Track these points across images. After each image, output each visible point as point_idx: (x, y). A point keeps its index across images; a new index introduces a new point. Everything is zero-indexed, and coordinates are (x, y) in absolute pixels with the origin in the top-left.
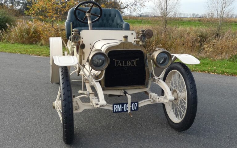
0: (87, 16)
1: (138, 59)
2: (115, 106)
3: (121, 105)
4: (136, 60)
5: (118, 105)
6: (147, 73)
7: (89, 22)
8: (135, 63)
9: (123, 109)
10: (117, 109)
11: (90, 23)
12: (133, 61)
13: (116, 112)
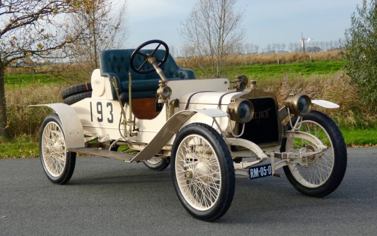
0: (151, 62)
1: (270, 109)
2: (251, 170)
3: (257, 169)
4: (268, 110)
5: (255, 169)
6: (279, 125)
7: (158, 71)
8: (267, 114)
9: (259, 173)
10: (254, 174)
11: (161, 72)
12: (265, 111)
13: (253, 178)
